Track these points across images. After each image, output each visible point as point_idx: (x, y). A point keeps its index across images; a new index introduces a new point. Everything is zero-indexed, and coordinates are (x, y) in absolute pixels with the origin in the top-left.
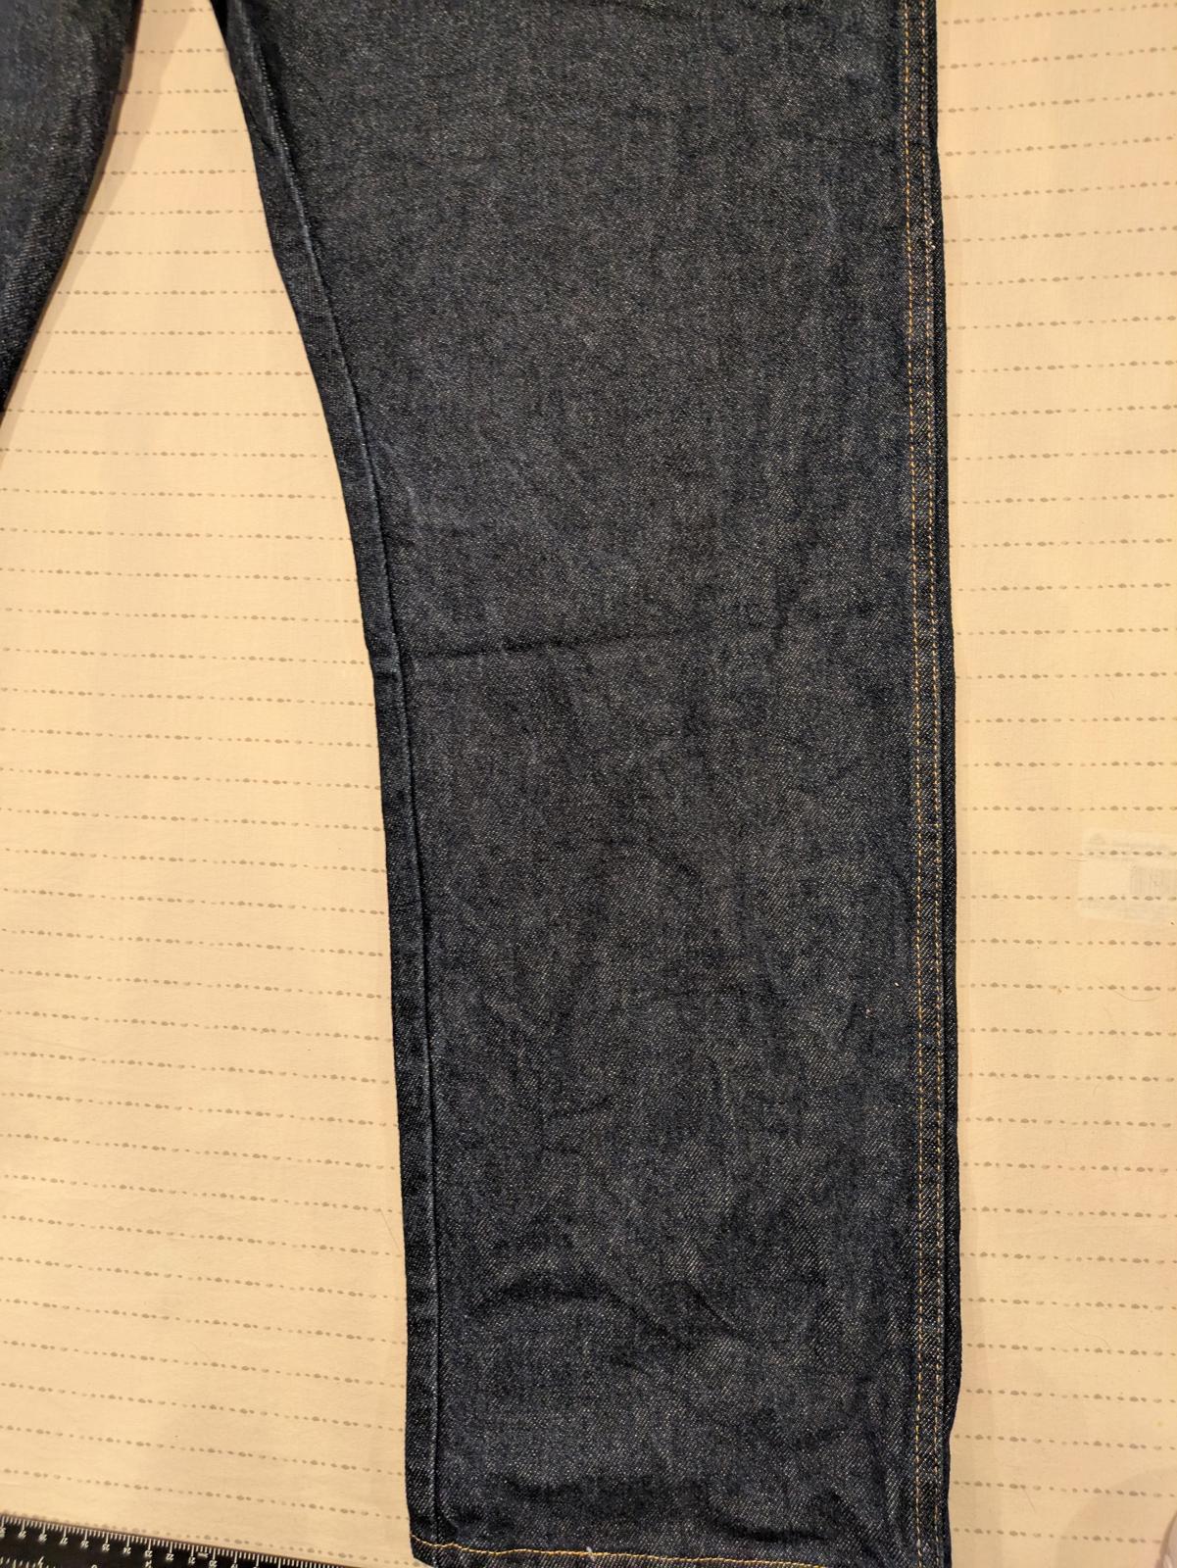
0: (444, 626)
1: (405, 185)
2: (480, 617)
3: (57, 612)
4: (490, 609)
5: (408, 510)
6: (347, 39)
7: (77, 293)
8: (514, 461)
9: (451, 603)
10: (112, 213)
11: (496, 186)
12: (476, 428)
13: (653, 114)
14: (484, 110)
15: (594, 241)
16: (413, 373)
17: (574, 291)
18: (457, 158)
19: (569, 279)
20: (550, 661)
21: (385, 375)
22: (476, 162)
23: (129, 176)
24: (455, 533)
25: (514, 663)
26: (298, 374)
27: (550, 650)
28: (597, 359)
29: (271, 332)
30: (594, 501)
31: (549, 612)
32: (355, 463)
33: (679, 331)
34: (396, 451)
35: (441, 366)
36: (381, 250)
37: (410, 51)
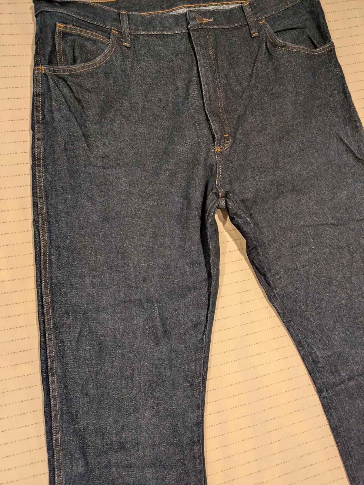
0: (334, 380)
1: (293, 275)
2: (340, 375)
3: (236, 407)
4: (341, 372)
5: (316, 354)
6: (270, 243)
7: (218, 320)
8: (336, 334)
9: (332, 373)
10: (221, 297)
11: (313, 271)
12: (325, 329)
13: (342, 247)
14: (305, 253)
15: (338, 279)
16: (308, 320)
17: (337, 291)
18: (303, 266)
19: (335, 289)
20: (359, 381)
21: (301, 322)
22: (307, 266)
23: (223, 286)
24: (329, 356)
25: (350, 384)
26: (279, 326)
27: (357, 378)
28: (346, 306)
29: (269, 318)
30: (355, 339)
31: (354, 369)
32: (301, 346)
33: (361, 295)
34: (309, 340)
35: (313, 316)
36: (292, 292)
37: (285, 243)
